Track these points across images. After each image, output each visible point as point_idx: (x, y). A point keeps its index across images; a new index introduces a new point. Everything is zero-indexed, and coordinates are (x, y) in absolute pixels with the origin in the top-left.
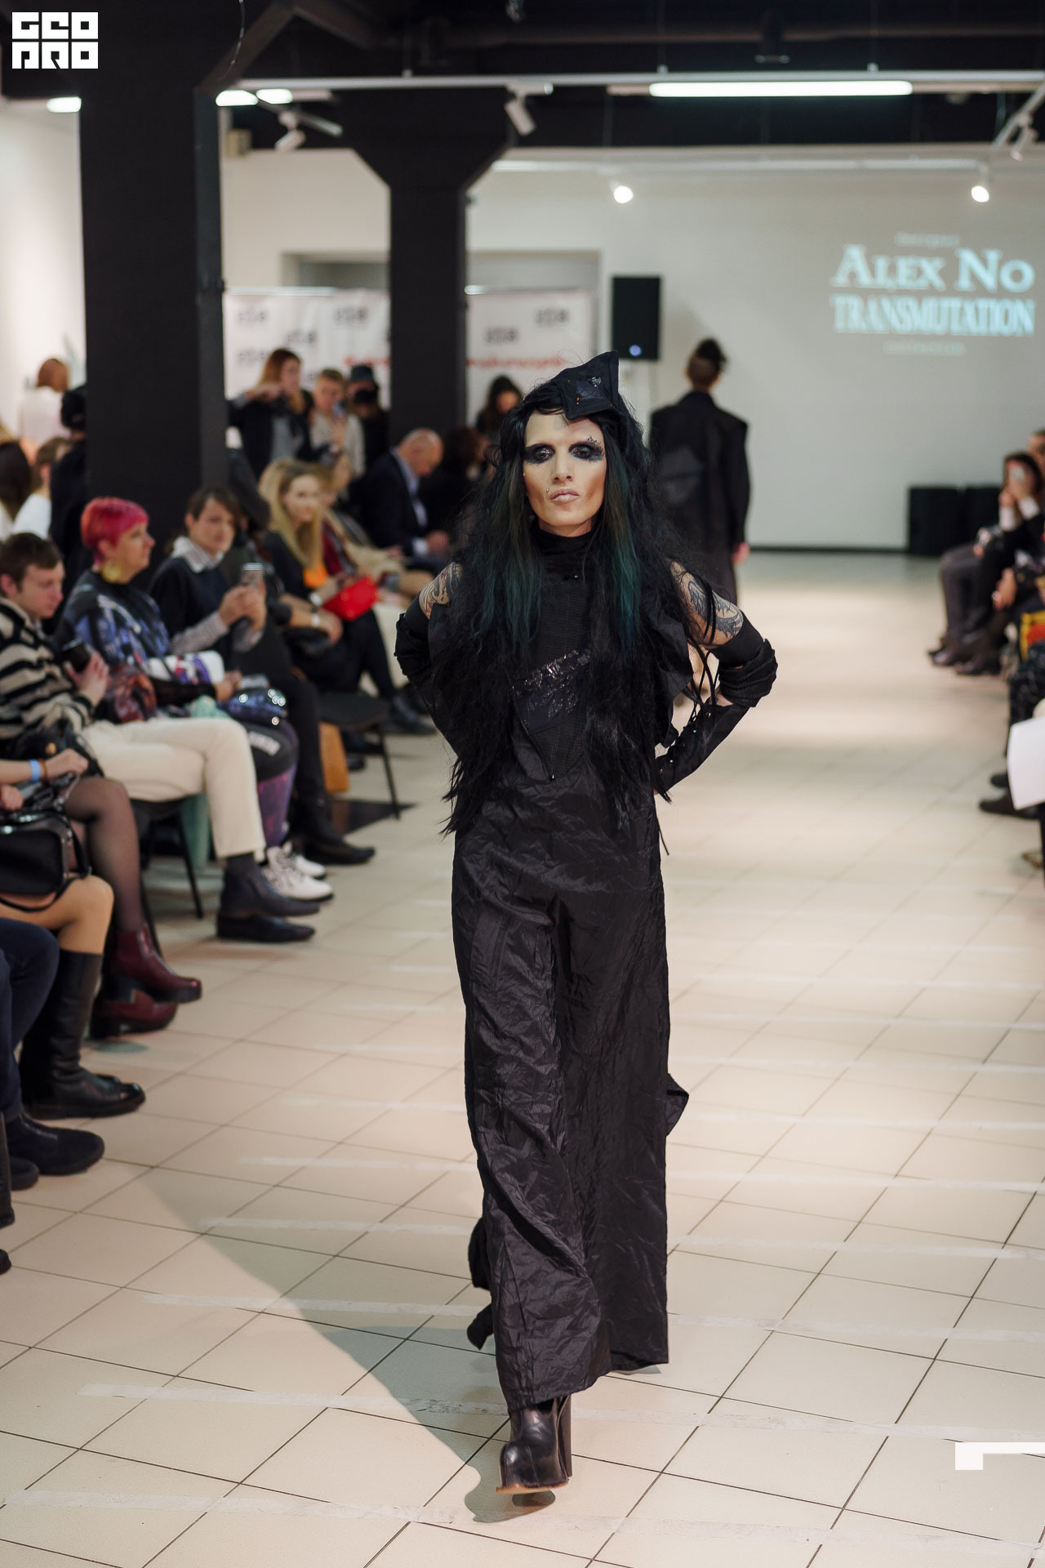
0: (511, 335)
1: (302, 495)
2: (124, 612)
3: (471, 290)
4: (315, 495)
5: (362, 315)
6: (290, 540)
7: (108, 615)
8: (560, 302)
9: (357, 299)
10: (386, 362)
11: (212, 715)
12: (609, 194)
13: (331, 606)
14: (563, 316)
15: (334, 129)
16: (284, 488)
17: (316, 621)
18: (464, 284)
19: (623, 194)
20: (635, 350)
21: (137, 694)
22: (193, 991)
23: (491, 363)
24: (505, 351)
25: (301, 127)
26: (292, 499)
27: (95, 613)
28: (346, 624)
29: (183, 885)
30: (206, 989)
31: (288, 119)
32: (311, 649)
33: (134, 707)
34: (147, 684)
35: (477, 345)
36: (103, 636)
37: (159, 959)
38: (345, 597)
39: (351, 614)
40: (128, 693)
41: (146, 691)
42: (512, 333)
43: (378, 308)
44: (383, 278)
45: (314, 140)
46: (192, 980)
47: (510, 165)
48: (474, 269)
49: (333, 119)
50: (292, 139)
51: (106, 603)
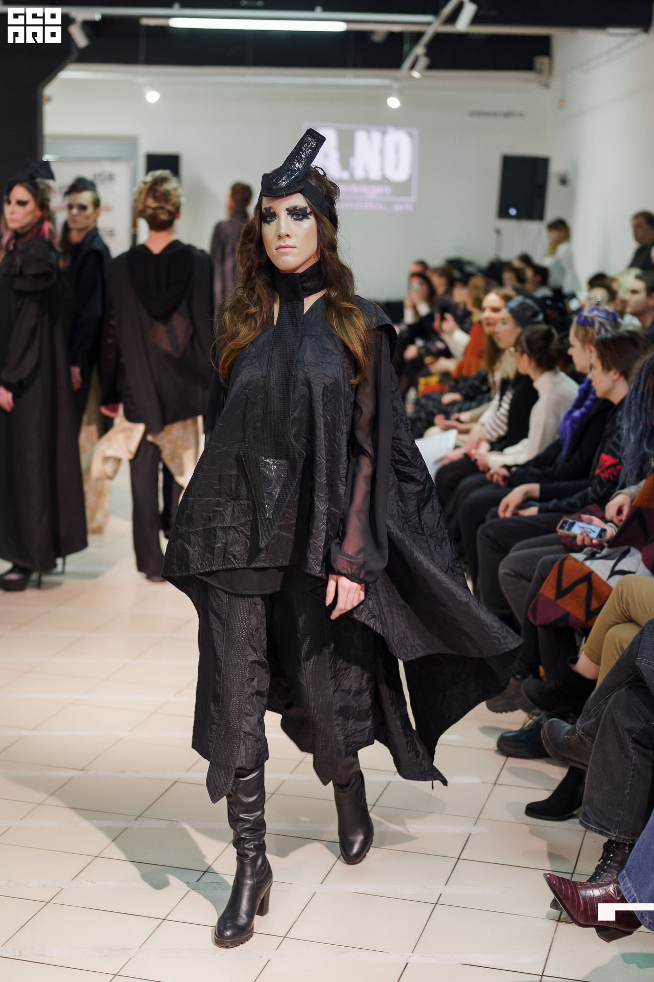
8: (110, 168)
12: (143, 96)
14: (111, 177)
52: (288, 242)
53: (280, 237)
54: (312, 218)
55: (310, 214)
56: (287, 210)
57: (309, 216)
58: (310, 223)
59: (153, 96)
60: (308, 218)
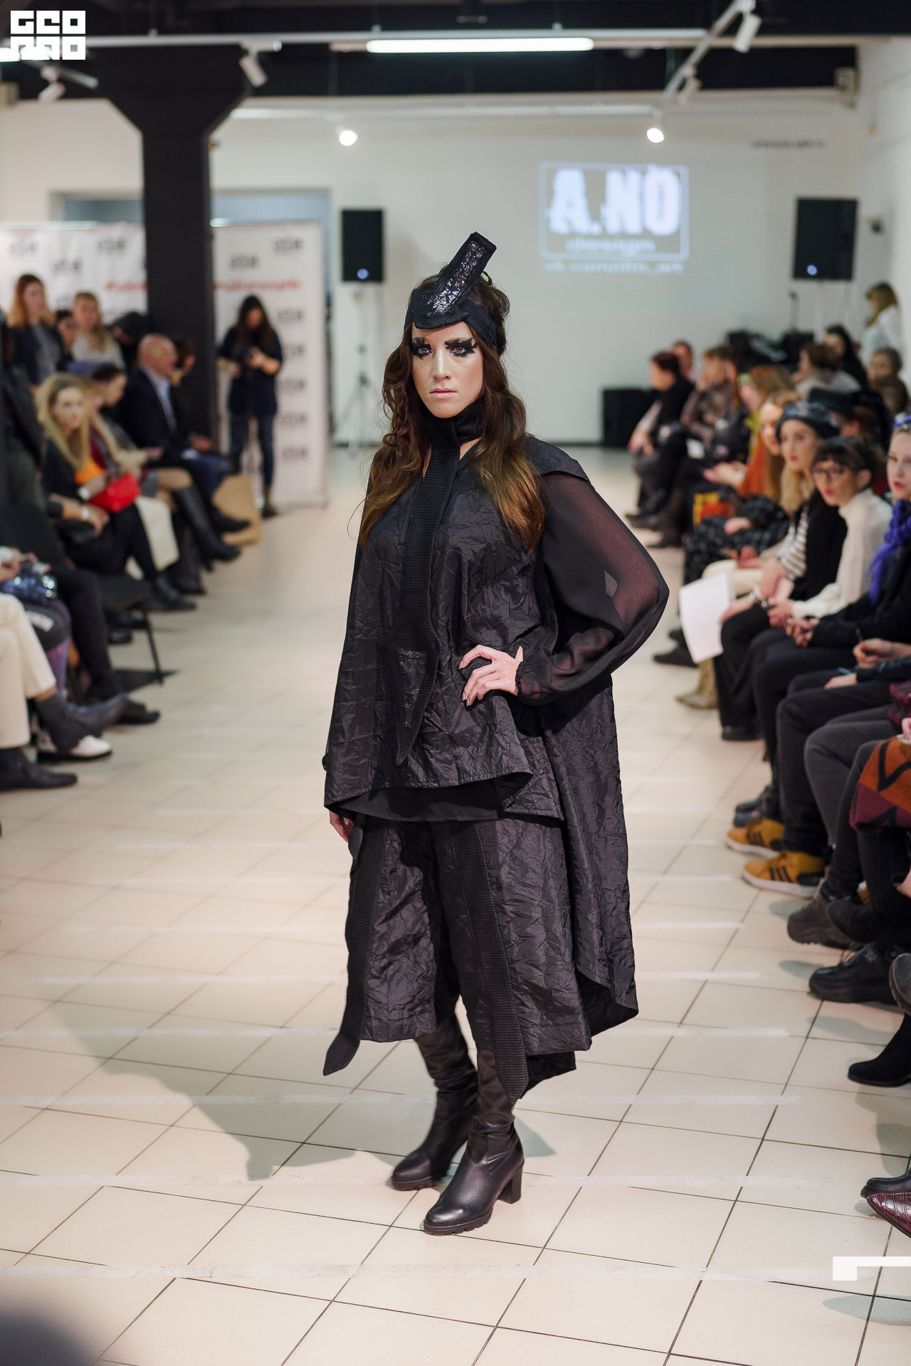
0: (253, 262)
1: (68, 404)
3: (216, 223)
4: (80, 406)
5: (121, 245)
6: (62, 445)
8: (295, 233)
9: (115, 231)
10: (144, 287)
12: (336, 138)
13: (97, 501)
14: (297, 245)
15: (91, 82)
16: (52, 398)
17: (86, 513)
18: (210, 218)
19: (348, 138)
20: (363, 274)
23: (235, 286)
24: (248, 275)
25: (61, 80)
26: (59, 409)
28: (113, 515)
30: (4, 831)
31: (49, 74)
32: (79, 539)
35: (222, 271)
38: (112, 492)
39: (117, 507)
42: (253, 260)
43: (135, 240)
44: (138, 213)
45: (73, 92)
47: (247, 113)
48: (218, 204)
49: (90, 74)
50: (53, 91)
52: (448, 385)
53: (437, 379)
54: (477, 351)
55: (475, 346)
56: (446, 343)
57: (474, 349)
58: (475, 358)
60: (473, 352)
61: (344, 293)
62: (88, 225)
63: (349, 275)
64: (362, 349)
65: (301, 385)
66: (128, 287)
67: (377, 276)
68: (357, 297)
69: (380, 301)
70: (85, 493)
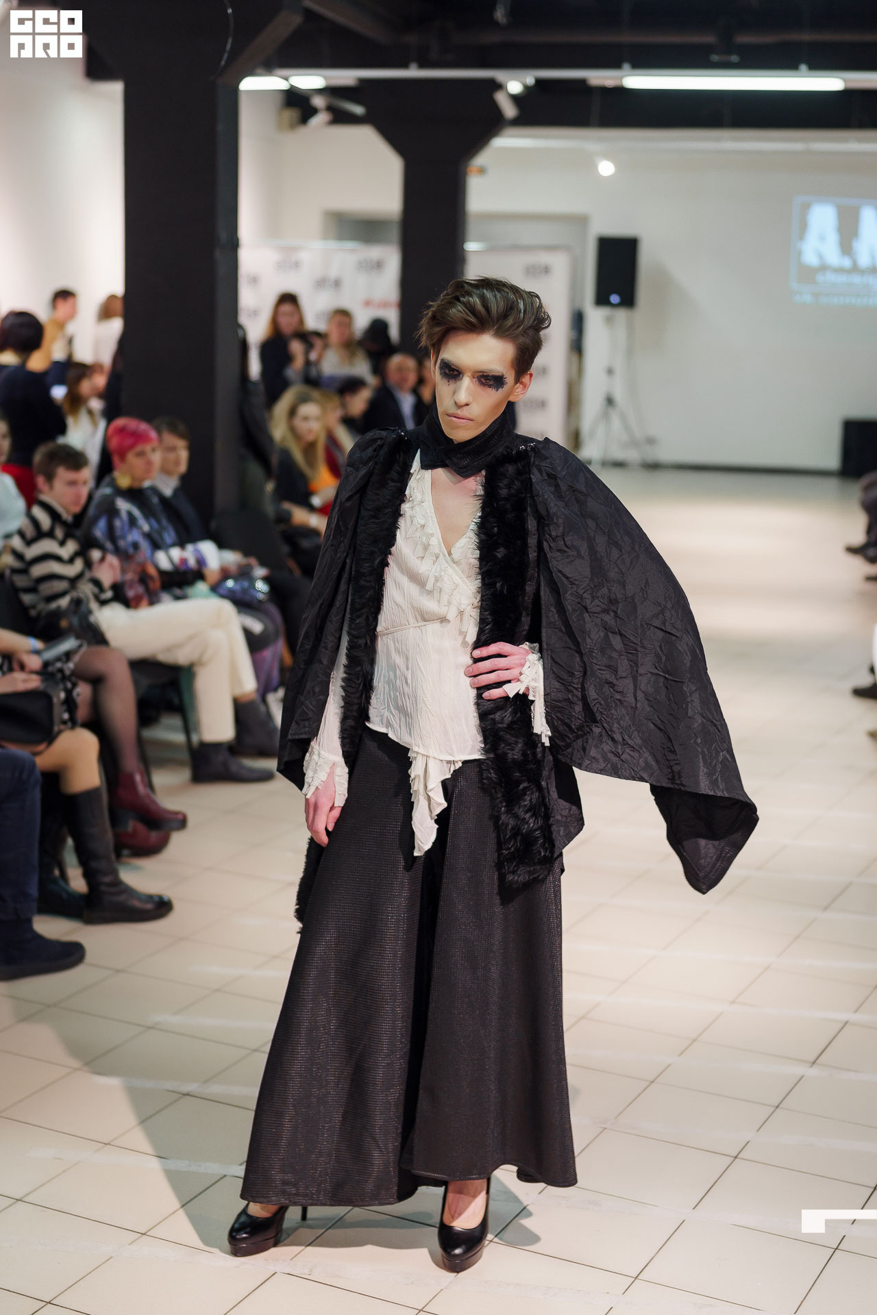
1: (306, 419)
2: (136, 512)
3: (471, 246)
4: (317, 419)
5: (379, 265)
6: (298, 456)
7: (124, 515)
8: (544, 258)
9: (374, 252)
10: (398, 305)
11: (206, 597)
12: (595, 168)
13: (327, 509)
14: (546, 270)
15: (358, 110)
16: (292, 412)
18: (463, 241)
20: (615, 299)
21: (144, 579)
22: (181, 822)
25: (330, 108)
26: (298, 422)
27: (112, 512)
29: (179, 737)
30: (191, 822)
31: (318, 102)
32: (306, 544)
33: (140, 589)
34: (152, 571)
36: (118, 532)
37: (152, 795)
40: (136, 578)
41: (151, 578)
43: (391, 258)
44: (395, 233)
45: (340, 118)
46: (177, 813)
47: (507, 142)
48: (472, 227)
49: (358, 101)
50: (320, 119)
51: (123, 505)
59: (606, 168)
61: (595, 317)
62: (350, 245)
63: (602, 299)
64: (610, 372)
65: (542, 404)
66: (385, 305)
67: (628, 301)
68: (609, 320)
69: (630, 327)
70: (316, 501)
